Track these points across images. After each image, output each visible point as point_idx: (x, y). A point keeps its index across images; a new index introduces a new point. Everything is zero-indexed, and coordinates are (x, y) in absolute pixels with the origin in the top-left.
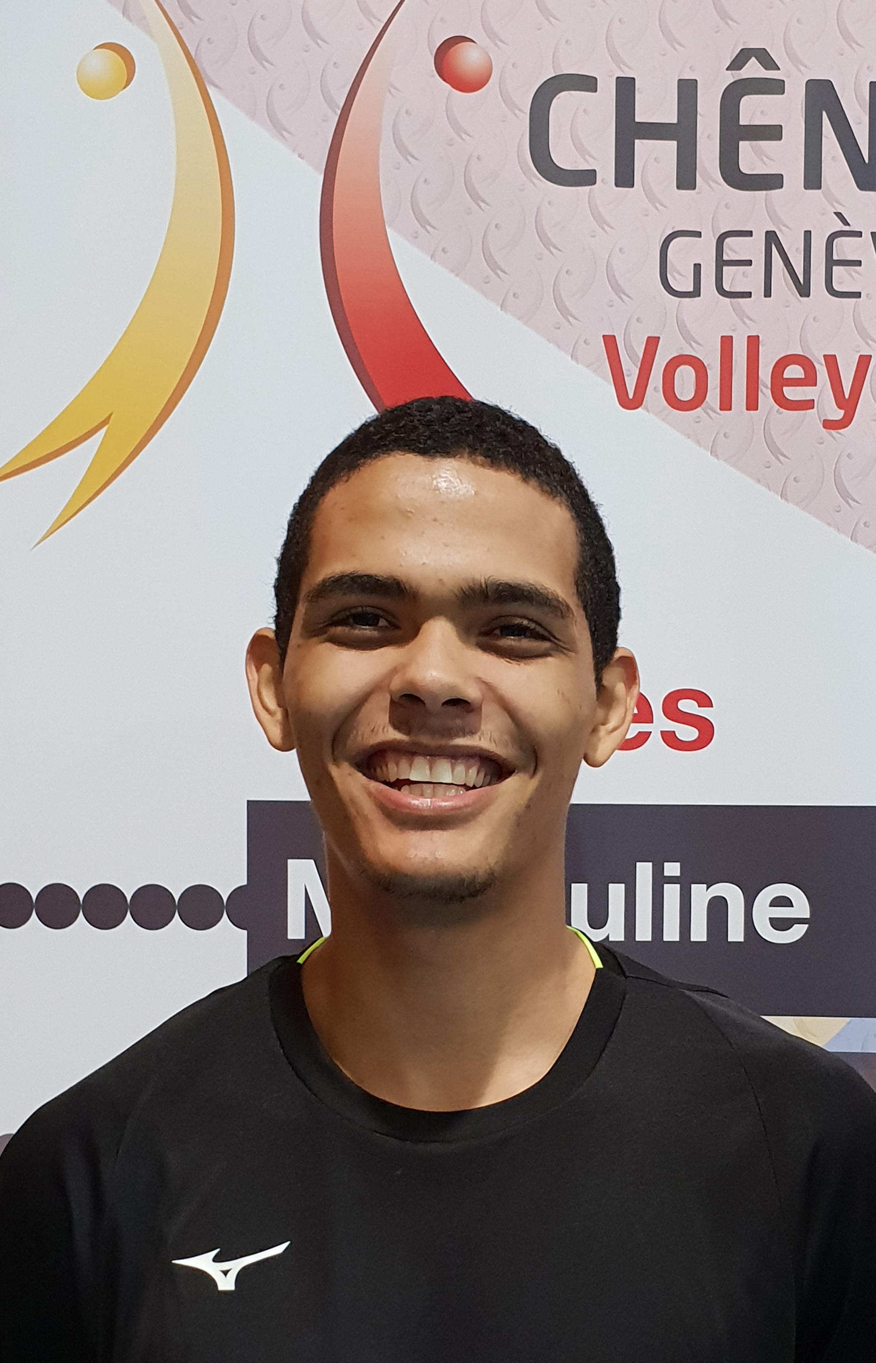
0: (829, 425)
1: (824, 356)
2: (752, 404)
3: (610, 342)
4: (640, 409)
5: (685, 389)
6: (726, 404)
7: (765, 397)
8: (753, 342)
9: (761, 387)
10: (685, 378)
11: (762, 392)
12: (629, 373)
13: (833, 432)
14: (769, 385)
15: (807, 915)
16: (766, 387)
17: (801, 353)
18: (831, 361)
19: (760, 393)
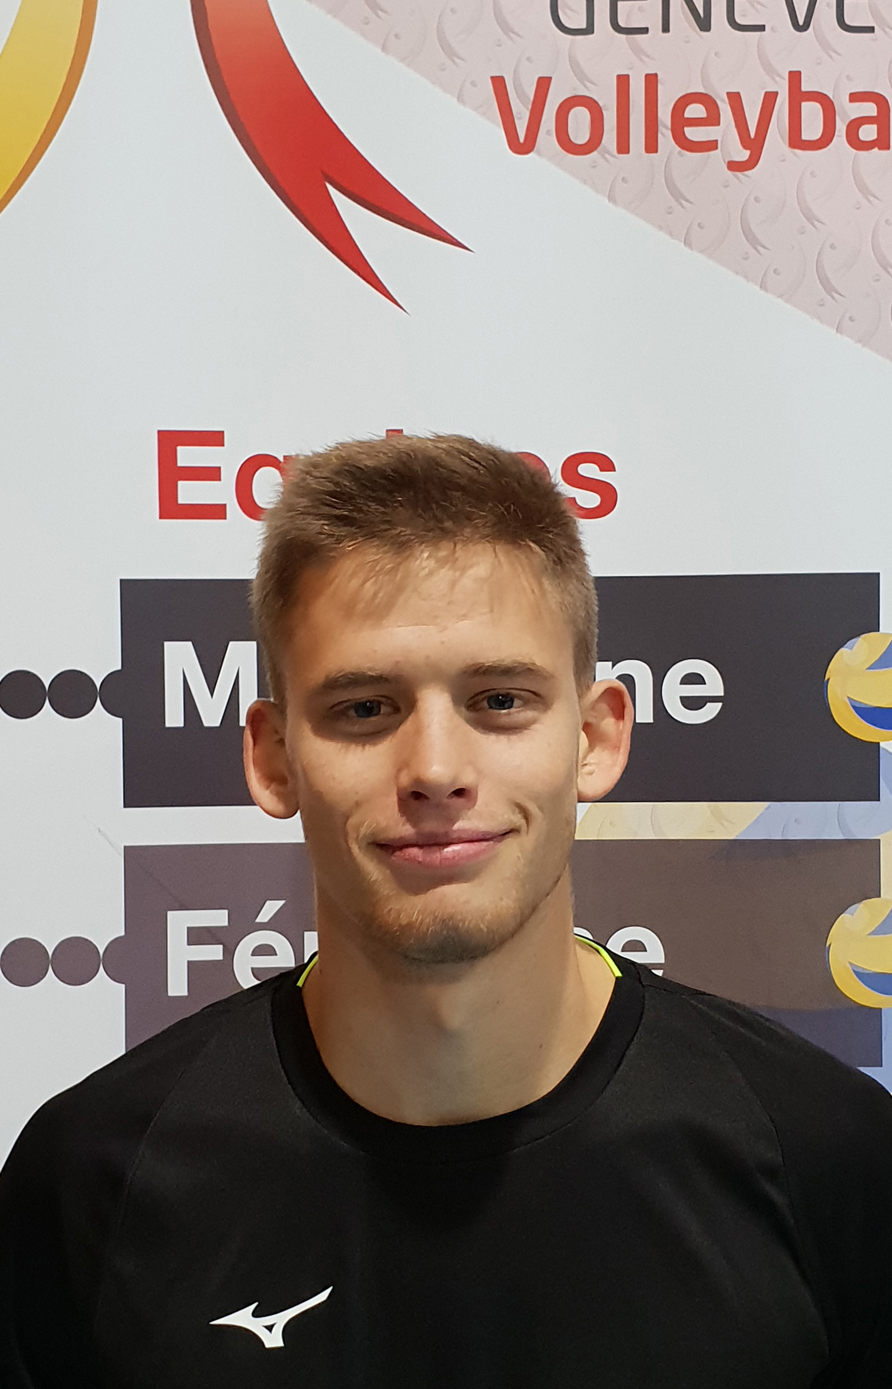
0: (734, 166)
1: (728, 94)
2: (651, 146)
3: (499, 83)
4: (531, 154)
5: (580, 131)
6: (623, 147)
7: (665, 138)
8: (651, 81)
9: (660, 128)
10: (580, 120)
11: (662, 134)
12: (519, 116)
13: (739, 174)
14: (670, 127)
15: (721, 693)
16: (666, 128)
17: (703, 91)
18: (735, 99)
19: (659, 135)
